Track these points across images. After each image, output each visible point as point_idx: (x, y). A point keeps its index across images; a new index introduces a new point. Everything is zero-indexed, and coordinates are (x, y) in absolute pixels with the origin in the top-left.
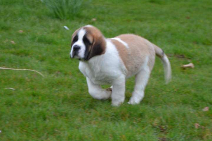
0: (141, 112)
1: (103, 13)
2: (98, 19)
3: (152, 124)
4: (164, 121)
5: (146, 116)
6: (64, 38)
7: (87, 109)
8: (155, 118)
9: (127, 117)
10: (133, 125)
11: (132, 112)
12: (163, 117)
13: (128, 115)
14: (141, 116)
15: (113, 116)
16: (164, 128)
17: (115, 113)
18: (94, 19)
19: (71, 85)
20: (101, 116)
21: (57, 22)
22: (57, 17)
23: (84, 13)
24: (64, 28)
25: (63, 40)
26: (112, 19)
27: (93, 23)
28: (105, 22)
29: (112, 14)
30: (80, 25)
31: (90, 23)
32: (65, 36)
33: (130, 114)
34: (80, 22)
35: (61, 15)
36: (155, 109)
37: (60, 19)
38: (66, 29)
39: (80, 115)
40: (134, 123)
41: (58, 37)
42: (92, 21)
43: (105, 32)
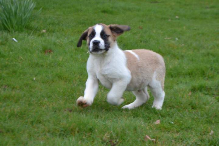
0: (91, 127)
1: (53, 24)
2: (48, 31)
3: (102, 139)
4: (114, 135)
5: (96, 130)
6: (12, 51)
7: (35, 125)
8: (105, 132)
9: (76, 132)
10: (82, 140)
11: (81, 127)
12: (114, 131)
13: (77, 129)
14: (91, 130)
15: (62, 131)
16: (115, 143)
17: (64, 128)
18: (44, 31)
19: (19, 100)
20: (49, 132)
21: (5, 34)
22: (6, 29)
23: (33, 24)
24: (13, 40)
25: (11, 53)
26: (63, 30)
27: (43, 35)
28: (55, 34)
29: (63, 25)
30: (29, 37)
31: (40, 35)
32: (13, 48)
33: (80, 129)
34: (29, 34)
35: (10, 26)
36: (105, 123)
37: (8, 30)
38: (15, 41)
39: (28, 131)
40: (84, 138)
41: (6, 49)
42: (42, 32)
43: (55, 44)
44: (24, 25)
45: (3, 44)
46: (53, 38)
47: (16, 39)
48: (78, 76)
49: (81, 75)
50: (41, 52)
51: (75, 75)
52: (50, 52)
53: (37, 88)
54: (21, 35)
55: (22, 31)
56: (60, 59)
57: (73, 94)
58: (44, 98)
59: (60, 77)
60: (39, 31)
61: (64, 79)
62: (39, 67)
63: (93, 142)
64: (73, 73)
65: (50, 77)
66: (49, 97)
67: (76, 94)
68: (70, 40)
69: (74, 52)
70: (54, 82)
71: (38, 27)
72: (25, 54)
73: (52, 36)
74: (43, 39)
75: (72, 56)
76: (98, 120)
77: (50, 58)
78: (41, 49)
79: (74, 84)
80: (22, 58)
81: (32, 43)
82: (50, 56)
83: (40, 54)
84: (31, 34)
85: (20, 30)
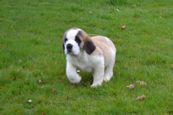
0: (164, 60)
1: (140, 1)
2: (137, 5)
3: (170, 67)
5: (167, 62)
6: (117, 16)
7: (131, 58)
9: (155, 63)
10: (159, 67)
14: (164, 62)
15: (147, 62)
17: (148, 60)
18: (135, 5)
19: (122, 44)
20: (140, 62)
21: (112, 6)
22: (112, 4)
23: (128, 1)
24: (117, 10)
25: (116, 17)
26: (145, 5)
27: (134, 7)
28: (141, 7)
29: (145, 2)
30: (126, 9)
31: (132, 7)
32: (117, 15)
33: (157, 61)
34: (126, 7)
35: (115, 2)
36: (172, 58)
37: (114, 5)
38: (118, 11)
39: (128, 62)
40: (160, 66)
41: (113, 15)
42: (133, 6)
43: (141, 13)
44: (123, 2)
45: (111, 13)
46: (139, 10)
47: (119, 10)
48: (155, 31)
49: (157, 31)
50: (133, 17)
51: (153, 31)
52: (138, 17)
53: (132, 38)
54: (121, 8)
55: (122, 5)
56: (145, 21)
57: (152, 41)
58: (136, 43)
59: (145, 31)
60: (132, 5)
61: (147, 33)
62: (132, 25)
63: (165, 69)
64: (152, 29)
65: (139, 31)
66: (139, 43)
67: (155, 41)
68: (150, 11)
69: (152, 17)
70: (141, 34)
71: (131, 3)
72: (124, 18)
73: (139, 8)
74: (134, 10)
75: (151, 20)
76: (168, 56)
77: (138, 21)
78: (133, 15)
79: (153, 36)
80: (122, 20)
81: (128, 12)
82: (139, 20)
83: (133, 19)
84: (127, 7)
85: (121, 5)
